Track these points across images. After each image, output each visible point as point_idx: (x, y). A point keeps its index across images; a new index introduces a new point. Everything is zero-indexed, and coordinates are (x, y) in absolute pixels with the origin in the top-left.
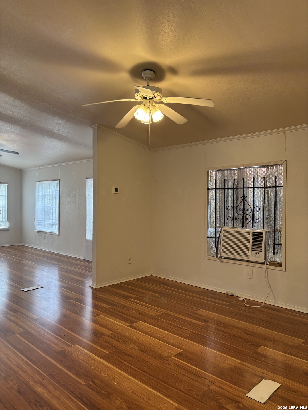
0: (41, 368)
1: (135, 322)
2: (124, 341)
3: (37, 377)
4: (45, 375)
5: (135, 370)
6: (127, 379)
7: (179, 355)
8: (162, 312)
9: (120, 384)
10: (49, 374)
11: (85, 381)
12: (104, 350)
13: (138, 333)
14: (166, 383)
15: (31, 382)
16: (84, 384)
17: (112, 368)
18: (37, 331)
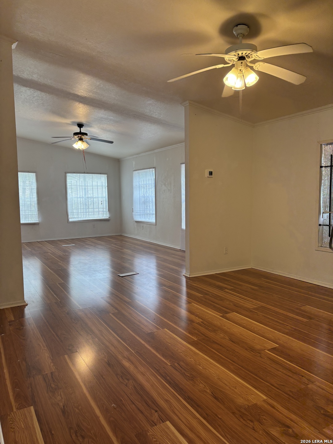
0: (130, 345)
1: (229, 313)
2: (214, 330)
3: (126, 353)
4: (133, 352)
5: (223, 359)
6: (214, 366)
7: (273, 350)
8: (260, 305)
9: (206, 369)
10: (137, 352)
11: (171, 363)
12: (193, 336)
13: (230, 323)
14: (256, 375)
15: (120, 357)
16: (169, 364)
17: (199, 354)
18: (129, 313)
